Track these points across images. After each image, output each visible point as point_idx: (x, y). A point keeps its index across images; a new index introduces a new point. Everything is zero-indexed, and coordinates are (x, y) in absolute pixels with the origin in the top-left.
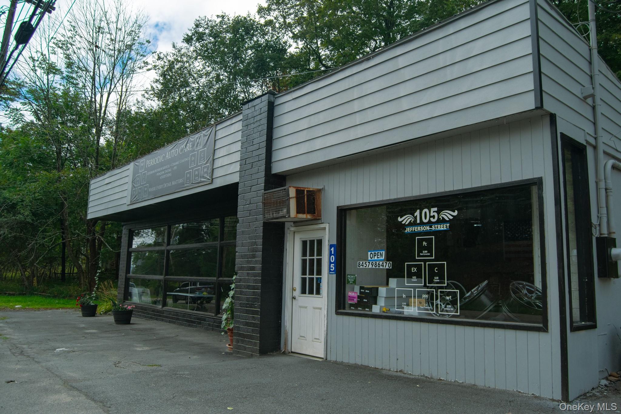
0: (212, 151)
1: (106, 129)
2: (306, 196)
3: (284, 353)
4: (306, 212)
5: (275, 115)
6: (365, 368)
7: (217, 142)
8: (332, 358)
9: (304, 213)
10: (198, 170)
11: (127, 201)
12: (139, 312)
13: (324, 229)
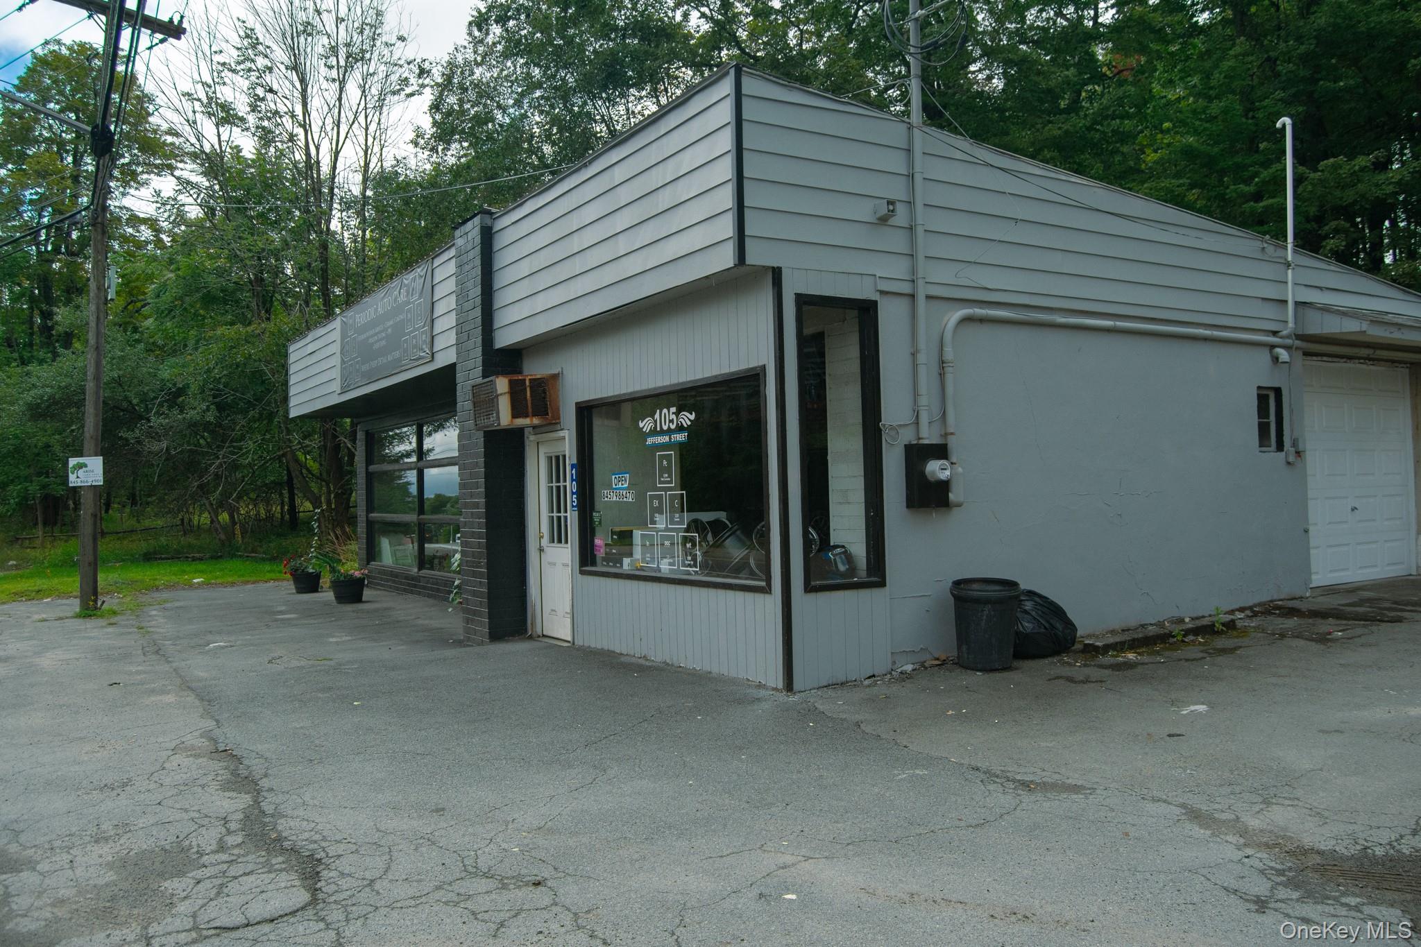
0: (429, 306)
1: (349, 217)
2: (528, 389)
3: (531, 637)
4: (530, 414)
5: (495, 249)
6: (610, 654)
7: (437, 289)
8: (579, 642)
9: (526, 416)
10: (415, 337)
11: (336, 386)
12: (388, 581)
13: (564, 438)
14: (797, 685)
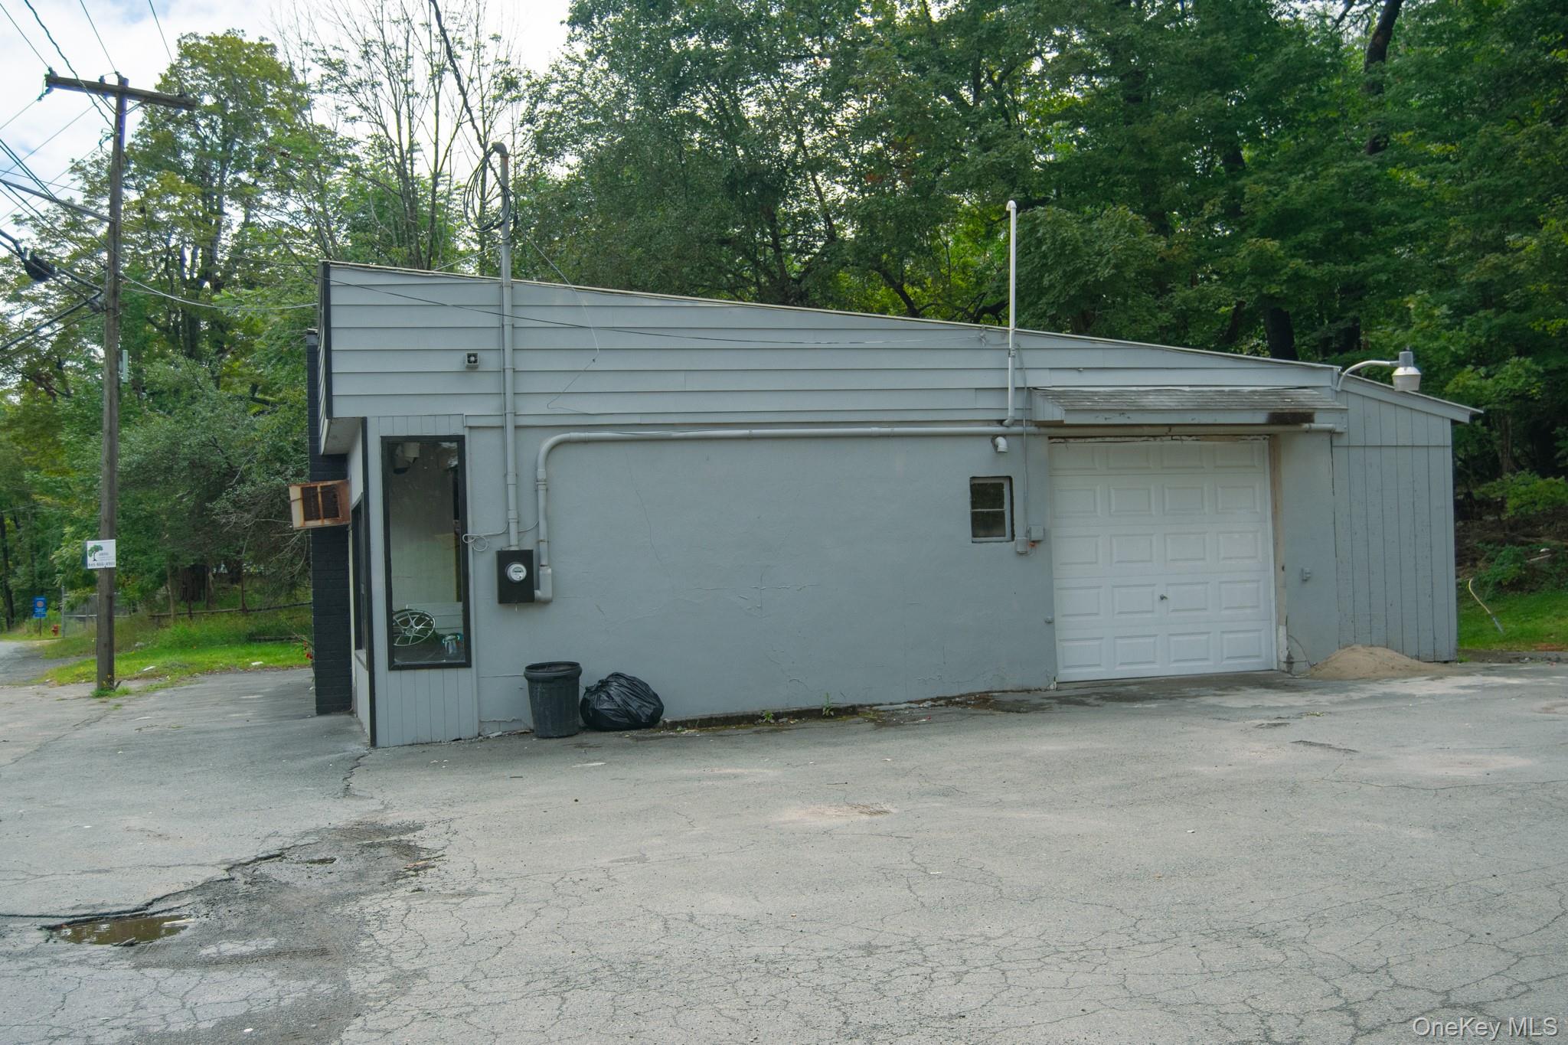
2: (319, 495)
4: (322, 516)
9: (318, 518)
14: (380, 741)
